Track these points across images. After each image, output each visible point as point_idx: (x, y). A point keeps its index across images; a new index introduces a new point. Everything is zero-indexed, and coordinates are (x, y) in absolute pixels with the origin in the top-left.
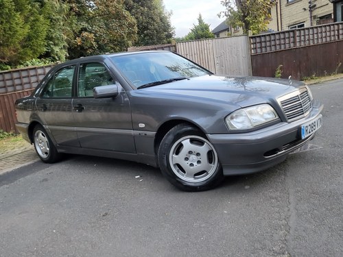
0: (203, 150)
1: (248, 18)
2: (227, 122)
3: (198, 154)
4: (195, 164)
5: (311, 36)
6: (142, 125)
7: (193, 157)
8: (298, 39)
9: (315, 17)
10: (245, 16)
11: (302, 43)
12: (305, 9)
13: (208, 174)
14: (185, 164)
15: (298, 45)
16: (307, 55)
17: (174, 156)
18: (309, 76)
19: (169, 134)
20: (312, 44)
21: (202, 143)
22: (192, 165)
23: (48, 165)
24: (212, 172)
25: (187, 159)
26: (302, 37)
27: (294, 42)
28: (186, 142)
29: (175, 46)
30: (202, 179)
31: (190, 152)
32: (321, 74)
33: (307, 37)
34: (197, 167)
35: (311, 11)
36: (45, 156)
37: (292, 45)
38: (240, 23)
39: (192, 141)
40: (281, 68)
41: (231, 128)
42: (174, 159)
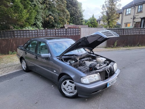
0: (73, 85)
1: (109, 20)
2: (81, 79)
3: (71, 86)
4: (70, 89)
5: (130, 32)
6: (55, 71)
7: (69, 87)
8: (125, 32)
9: (134, 22)
10: (108, 19)
11: (126, 34)
12: (131, 18)
13: (74, 93)
14: (66, 89)
15: (124, 34)
16: (127, 38)
17: (63, 85)
18: (127, 46)
19: (62, 78)
20: (129, 34)
21: (73, 83)
22: (69, 89)
23: (25, 72)
24: (75, 93)
25: (67, 87)
26: (127, 32)
27: (123, 33)
28: (68, 81)
29: (80, 29)
30: (71, 95)
31: (69, 85)
32: (131, 46)
33: (128, 32)
34: (71, 91)
35: (133, 19)
36: (24, 69)
37: (122, 34)
38: (106, 21)
39: (70, 82)
40: (117, 42)
41: (82, 82)
42: (63, 86)
